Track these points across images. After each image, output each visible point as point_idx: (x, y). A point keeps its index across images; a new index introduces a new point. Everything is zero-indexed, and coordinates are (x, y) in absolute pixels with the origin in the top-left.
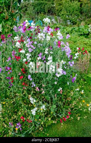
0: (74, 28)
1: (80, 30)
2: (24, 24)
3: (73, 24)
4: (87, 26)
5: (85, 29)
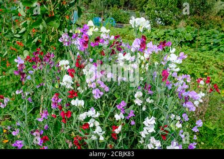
0: (169, 30)
1: (179, 34)
2: (85, 31)
3: (166, 24)
4: (190, 28)
5: (188, 33)
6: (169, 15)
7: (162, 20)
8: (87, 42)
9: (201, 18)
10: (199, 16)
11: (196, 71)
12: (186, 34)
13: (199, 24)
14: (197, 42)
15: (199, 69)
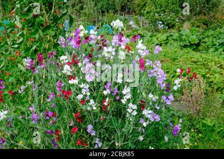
1: (183, 37)
2: (78, 33)
3: (169, 28)
4: (195, 30)
5: (193, 35)
6: (171, 17)
7: (163, 24)
8: (80, 41)
9: (206, 18)
10: (205, 15)
11: (198, 72)
12: (191, 37)
13: (205, 25)
14: (203, 44)
15: (200, 70)
